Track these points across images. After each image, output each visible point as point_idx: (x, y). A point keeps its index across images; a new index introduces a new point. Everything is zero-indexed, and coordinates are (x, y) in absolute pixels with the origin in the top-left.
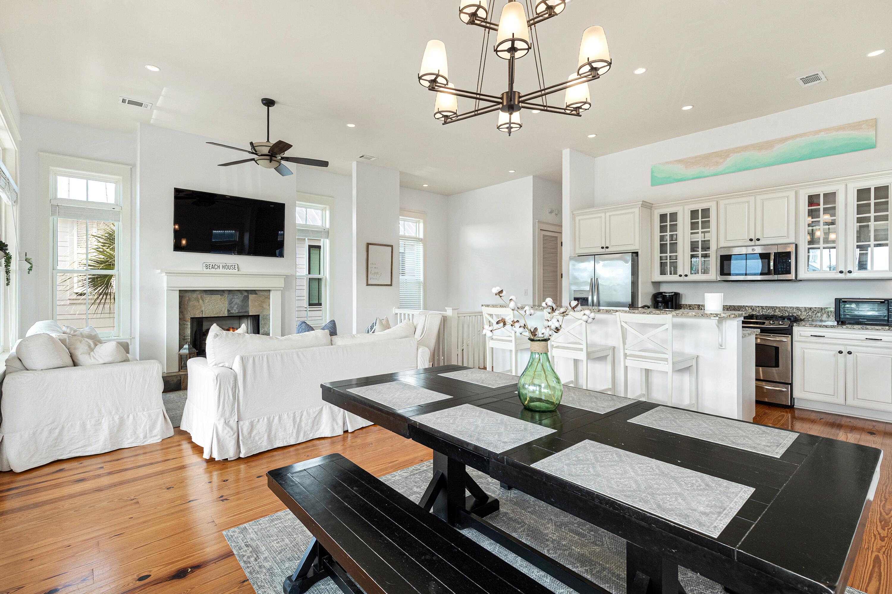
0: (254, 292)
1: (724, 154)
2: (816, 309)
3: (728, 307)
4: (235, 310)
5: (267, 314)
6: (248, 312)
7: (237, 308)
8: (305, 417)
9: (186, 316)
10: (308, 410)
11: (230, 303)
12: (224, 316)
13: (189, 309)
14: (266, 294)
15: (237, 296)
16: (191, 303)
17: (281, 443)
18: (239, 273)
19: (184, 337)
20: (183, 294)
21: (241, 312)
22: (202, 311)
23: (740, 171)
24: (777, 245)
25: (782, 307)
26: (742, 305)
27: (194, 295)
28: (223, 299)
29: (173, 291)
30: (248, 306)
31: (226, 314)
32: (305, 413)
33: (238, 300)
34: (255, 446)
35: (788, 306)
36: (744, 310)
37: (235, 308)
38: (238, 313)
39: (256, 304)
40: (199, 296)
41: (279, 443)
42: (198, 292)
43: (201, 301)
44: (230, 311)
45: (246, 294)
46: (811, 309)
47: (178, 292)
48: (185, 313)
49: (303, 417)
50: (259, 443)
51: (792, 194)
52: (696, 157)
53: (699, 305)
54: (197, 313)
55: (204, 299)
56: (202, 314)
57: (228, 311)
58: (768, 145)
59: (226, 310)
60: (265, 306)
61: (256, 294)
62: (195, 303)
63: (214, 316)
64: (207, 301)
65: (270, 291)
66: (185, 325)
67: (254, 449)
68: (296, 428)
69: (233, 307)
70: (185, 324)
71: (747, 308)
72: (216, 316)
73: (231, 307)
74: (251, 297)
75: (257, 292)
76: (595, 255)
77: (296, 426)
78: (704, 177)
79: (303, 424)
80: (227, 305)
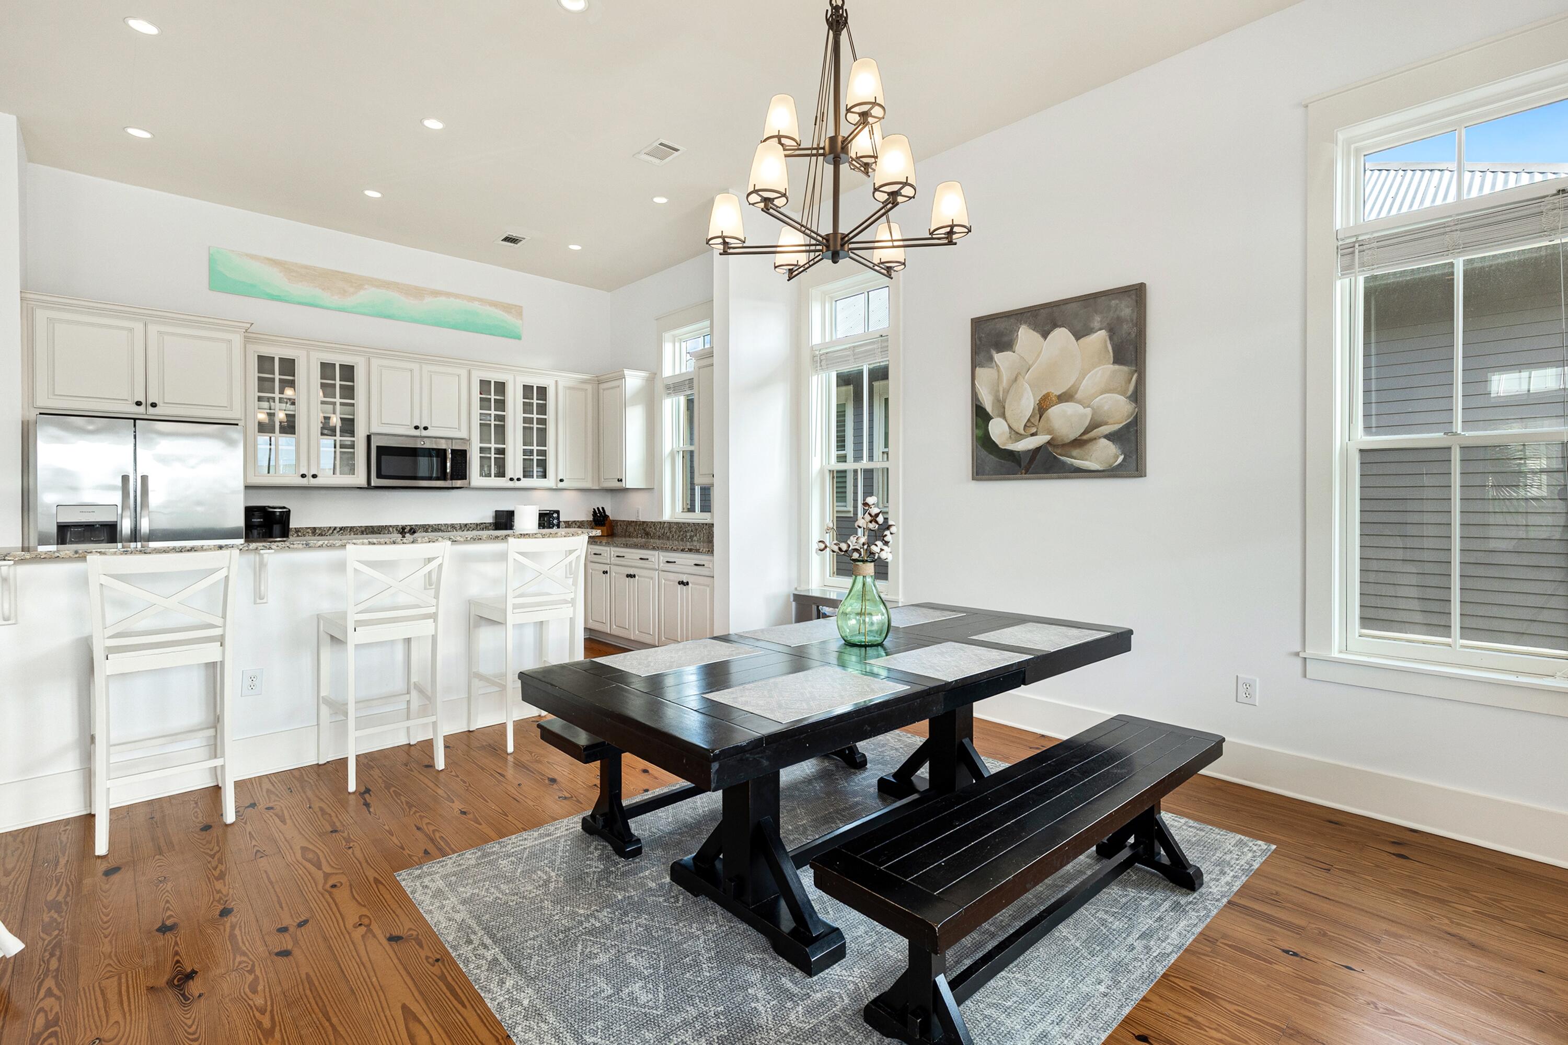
1: (357, 283)
2: (471, 526)
3: (363, 529)
23: (380, 316)
24: (452, 439)
25: (435, 525)
26: (384, 525)
35: (442, 523)
36: (386, 532)
46: (466, 525)
51: (464, 373)
52: (306, 267)
53: (314, 528)
58: (418, 293)
71: (391, 529)
76: (135, 419)
78: (322, 307)
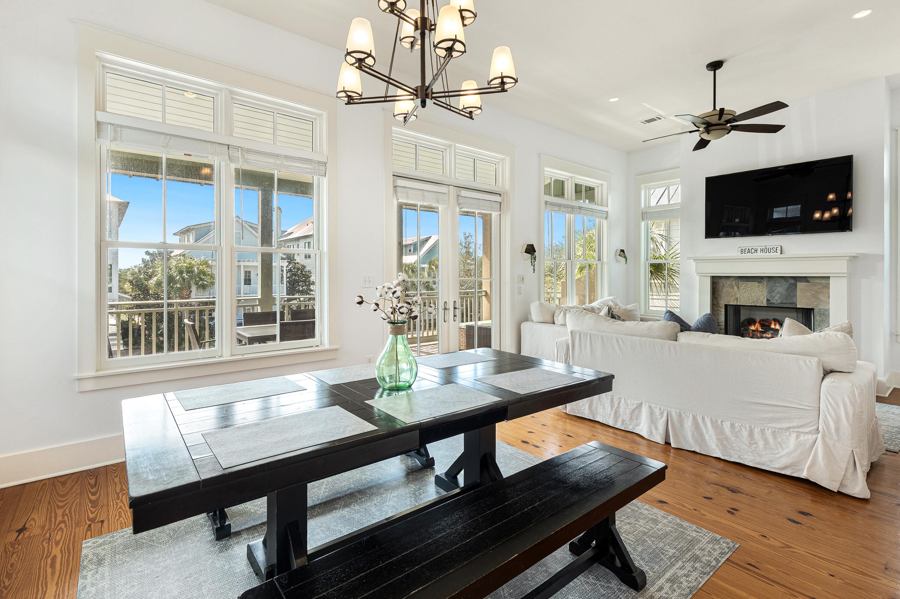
0: (805, 279)
4: (776, 300)
5: (826, 308)
6: (795, 303)
7: (780, 298)
8: (623, 405)
9: (720, 302)
10: (626, 400)
11: (770, 292)
12: (762, 305)
13: (723, 295)
14: (824, 281)
15: (779, 283)
16: (725, 290)
17: (602, 419)
18: (782, 256)
19: (718, 323)
20: (716, 281)
21: (785, 303)
22: (737, 299)
27: (729, 282)
28: (761, 287)
29: (705, 277)
30: (795, 296)
31: (765, 304)
32: (623, 400)
33: (781, 289)
34: (579, 410)
37: (776, 298)
38: (780, 303)
39: (808, 294)
40: (734, 283)
41: (600, 418)
42: (732, 279)
43: (735, 288)
44: (770, 301)
45: (792, 281)
47: (709, 278)
48: (719, 299)
49: (621, 404)
50: (582, 409)
54: (731, 300)
55: (739, 286)
56: (737, 301)
57: (768, 300)
59: (765, 299)
60: (821, 297)
61: (808, 282)
62: (730, 290)
63: (750, 305)
64: (742, 288)
65: (829, 277)
66: (719, 312)
67: (577, 411)
68: (614, 411)
69: (774, 297)
70: (719, 310)
72: (752, 305)
73: (771, 296)
74: (800, 285)
75: (809, 279)
77: (614, 409)
79: (621, 410)
80: (765, 294)
